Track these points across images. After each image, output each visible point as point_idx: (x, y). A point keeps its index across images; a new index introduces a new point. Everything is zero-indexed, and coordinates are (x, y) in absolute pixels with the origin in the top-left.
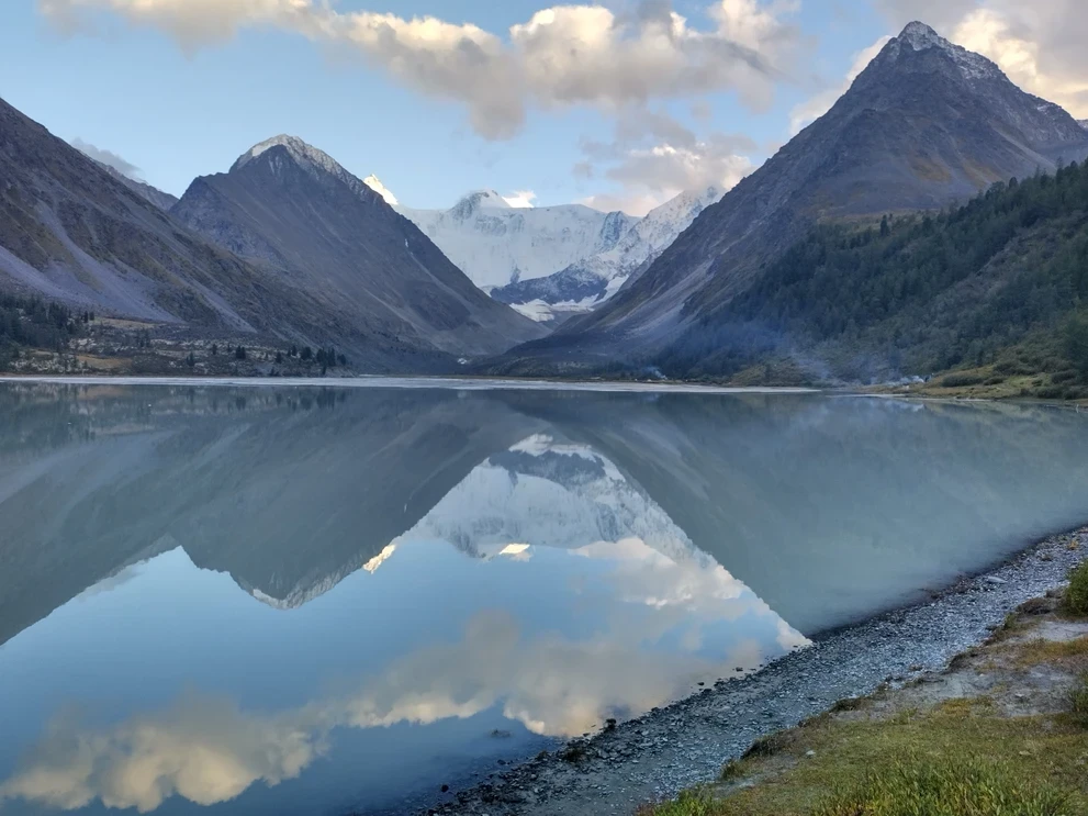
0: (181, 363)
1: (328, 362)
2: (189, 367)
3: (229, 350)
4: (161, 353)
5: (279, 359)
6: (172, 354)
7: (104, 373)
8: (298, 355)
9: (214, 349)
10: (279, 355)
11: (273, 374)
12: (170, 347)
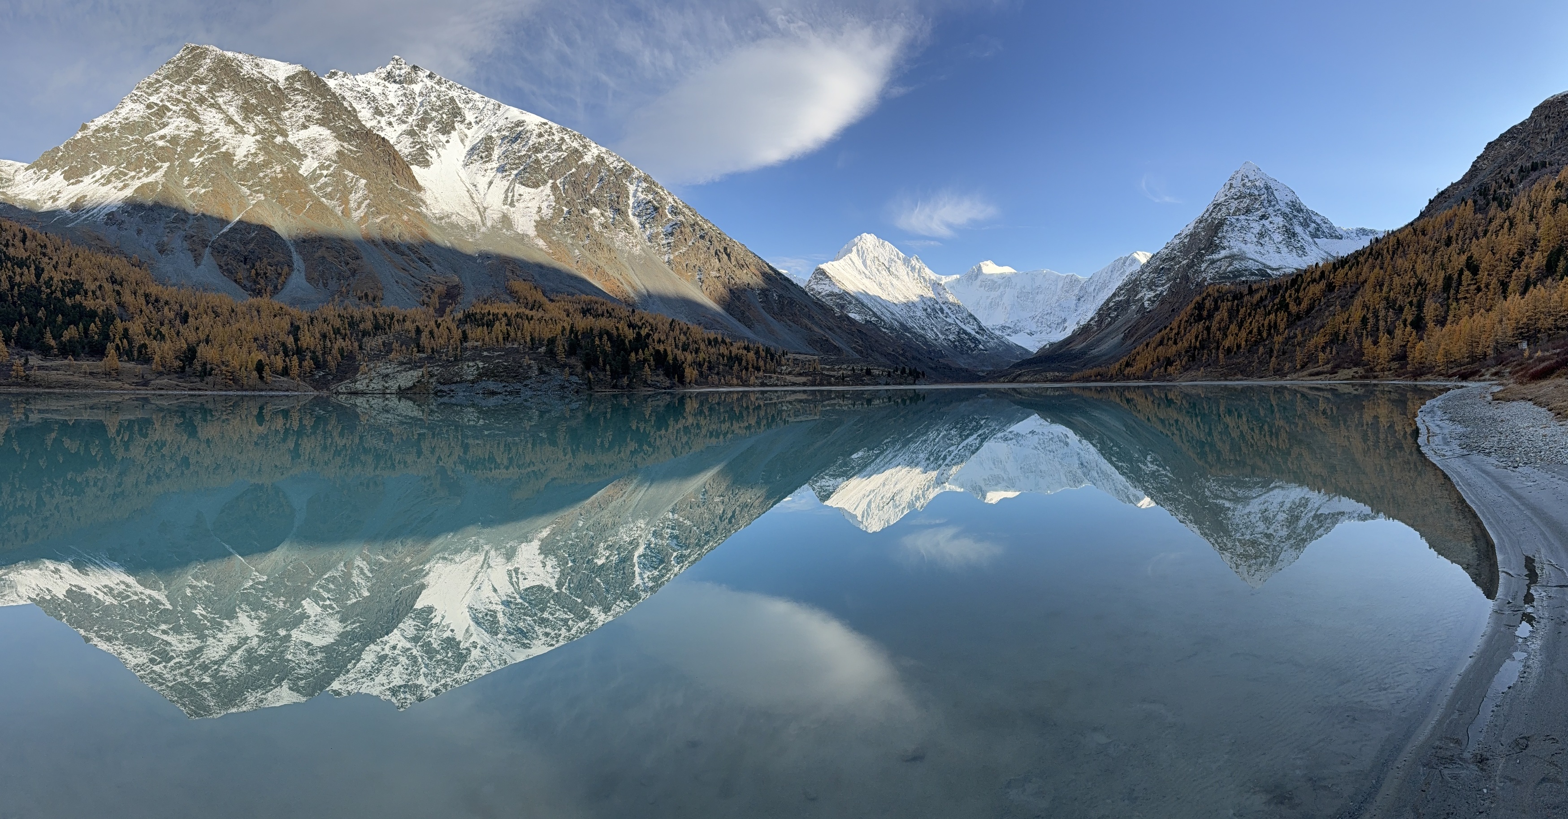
0: (837, 378)
1: (916, 376)
2: (842, 380)
3: (862, 370)
4: (826, 373)
5: (889, 375)
6: (832, 373)
7: (799, 385)
8: (899, 372)
9: (853, 369)
10: (889, 372)
11: (887, 384)
12: (828, 370)
